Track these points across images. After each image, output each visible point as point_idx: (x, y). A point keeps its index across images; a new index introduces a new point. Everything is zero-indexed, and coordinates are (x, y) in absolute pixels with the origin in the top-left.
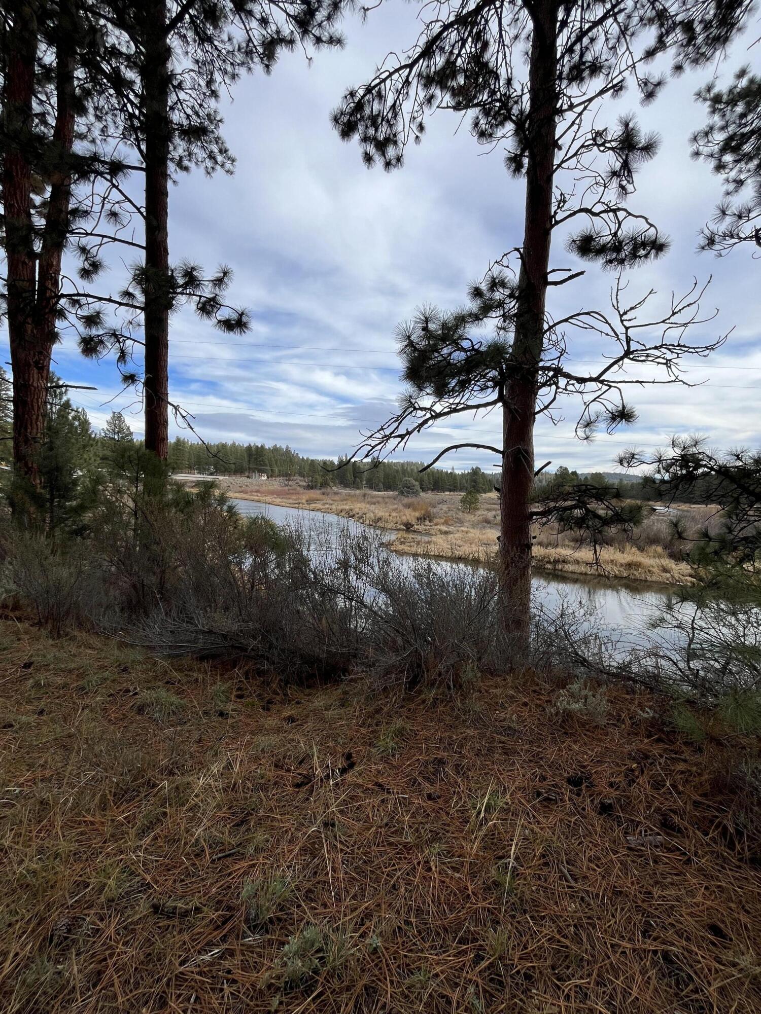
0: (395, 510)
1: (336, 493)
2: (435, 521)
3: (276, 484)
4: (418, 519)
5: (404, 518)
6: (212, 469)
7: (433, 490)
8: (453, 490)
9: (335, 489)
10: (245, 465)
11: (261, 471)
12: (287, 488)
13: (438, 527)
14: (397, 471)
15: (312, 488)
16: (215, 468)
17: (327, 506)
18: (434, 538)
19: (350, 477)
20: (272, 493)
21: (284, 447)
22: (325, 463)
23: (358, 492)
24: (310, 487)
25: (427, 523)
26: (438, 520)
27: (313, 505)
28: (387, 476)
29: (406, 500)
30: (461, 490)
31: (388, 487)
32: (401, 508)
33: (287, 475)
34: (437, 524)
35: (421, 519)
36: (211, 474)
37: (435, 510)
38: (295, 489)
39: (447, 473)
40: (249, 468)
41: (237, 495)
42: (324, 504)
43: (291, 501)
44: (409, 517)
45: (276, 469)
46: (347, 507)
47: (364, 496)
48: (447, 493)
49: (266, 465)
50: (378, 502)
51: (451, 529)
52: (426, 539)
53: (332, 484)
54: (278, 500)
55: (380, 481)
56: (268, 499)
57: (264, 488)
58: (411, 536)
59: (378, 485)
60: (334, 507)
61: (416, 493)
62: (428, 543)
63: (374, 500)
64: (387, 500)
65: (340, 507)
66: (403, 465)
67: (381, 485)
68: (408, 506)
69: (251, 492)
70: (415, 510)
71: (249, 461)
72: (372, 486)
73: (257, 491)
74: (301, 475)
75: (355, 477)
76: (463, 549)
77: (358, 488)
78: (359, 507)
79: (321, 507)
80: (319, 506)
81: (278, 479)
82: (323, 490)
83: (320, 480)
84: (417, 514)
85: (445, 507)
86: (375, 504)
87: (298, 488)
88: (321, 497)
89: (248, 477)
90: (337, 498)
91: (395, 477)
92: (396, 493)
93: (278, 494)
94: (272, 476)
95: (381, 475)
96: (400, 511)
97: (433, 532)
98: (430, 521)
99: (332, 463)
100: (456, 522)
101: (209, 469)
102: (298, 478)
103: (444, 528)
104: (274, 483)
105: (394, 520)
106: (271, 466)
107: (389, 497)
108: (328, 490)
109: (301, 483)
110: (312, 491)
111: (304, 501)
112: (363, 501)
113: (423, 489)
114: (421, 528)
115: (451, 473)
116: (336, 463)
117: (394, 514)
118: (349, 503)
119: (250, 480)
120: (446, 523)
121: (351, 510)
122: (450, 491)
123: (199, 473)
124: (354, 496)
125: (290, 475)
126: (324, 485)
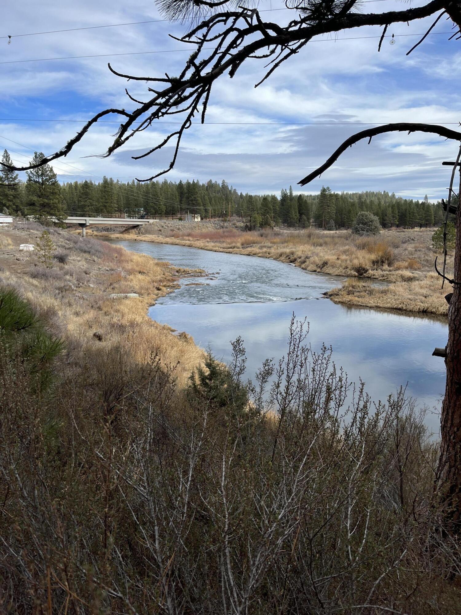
0: (344, 252)
1: (277, 234)
2: (396, 264)
3: (210, 226)
4: (373, 262)
5: (356, 262)
6: (142, 212)
7: (398, 226)
8: (426, 225)
9: (276, 229)
10: (177, 205)
11: (194, 212)
12: (221, 230)
13: (400, 272)
14: (353, 204)
15: (250, 229)
16: (145, 210)
17: (265, 250)
18: (392, 287)
19: (295, 214)
20: (204, 236)
21: (220, 182)
22: (265, 199)
23: (303, 232)
24: (248, 229)
25: (386, 267)
26: (401, 263)
27: (249, 249)
28: (340, 211)
29: (361, 240)
30: (435, 225)
31: (341, 225)
32: (354, 249)
33: (223, 215)
34: (398, 269)
35: (377, 263)
36: (142, 217)
37: (396, 251)
38: (231, 231)
39: (417, 204)
40: (181, 209)
41: (168, 240)
42: (261, 248)
43: (225, 245)
44: (362, 261)
45: (210, 208)
46: (288, 250)
47: (309, 236)
48: (417, 229)
49: (199, 205)
50: (326, 243)
51: (417, 274)
52: (383, 287)
53: (273, 224)
54: (211, 245)
55: (331, 218)
56: (200, 243)
57: (197, 231)
58: (361, 284)
59: (328, 223)
60: (273, 251)
61: (373, 231)
62: (385, 292)
63: (321, 241)
64: (337, 240)
65: (280, 250)
66: (360, 196)
67: (332, 222)
68: (362, 247)
69: (183, 235)
70: (370, 251)
71: (181, 200)
72: (321, 224)
73: (189, 235)
74: (239, 214)
75: (301, 214)
76: (430, 300)
77: (304, 227)
78: (301, 250)
79: (258, 251)
80: (256, 249)
81: (212, 220)
82: (263, 231)
83: (259, 219)
84: (373, 257)
85: (410, 247)
86: (321, 245)
87: (235, 230)
88: (259, 239)
89: (180, 219)
90: (277, 240)
91: (349, 211)
92: (350, 231)
93: (212, 237)
94: (206, 217)
95: (333, 210)
96: (352, 254)
97: (392, 278)
98: (389, 265)
99: (274, 198)
100: (424, 266)
101: (139, 212)
102: (235, 218)
103: (407, 273)
104: (209, 225)
105: (344, 265)
106: (204, 205)
107: (340, 237)
108: (267, 231)
109: (238, 224)
110: (249, 232)
111: (239, 245)
112: (308, 243)
113: (384, 225)
114: (378, 273)
115: (423, 204)
116: (279, 198)
117: (344, 257)
118: (291, 245)
119: (181, 223)
120: (410, 267)
121: (293, 253)
122: (421, 227)
123: (129, 217)
124: (298, 236)
125: (226, 215)
126: (264, 224)
